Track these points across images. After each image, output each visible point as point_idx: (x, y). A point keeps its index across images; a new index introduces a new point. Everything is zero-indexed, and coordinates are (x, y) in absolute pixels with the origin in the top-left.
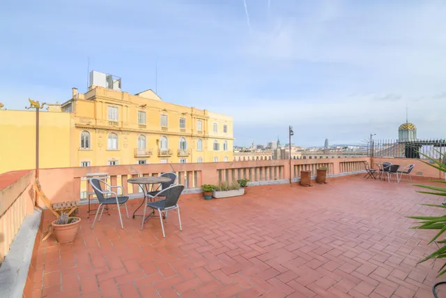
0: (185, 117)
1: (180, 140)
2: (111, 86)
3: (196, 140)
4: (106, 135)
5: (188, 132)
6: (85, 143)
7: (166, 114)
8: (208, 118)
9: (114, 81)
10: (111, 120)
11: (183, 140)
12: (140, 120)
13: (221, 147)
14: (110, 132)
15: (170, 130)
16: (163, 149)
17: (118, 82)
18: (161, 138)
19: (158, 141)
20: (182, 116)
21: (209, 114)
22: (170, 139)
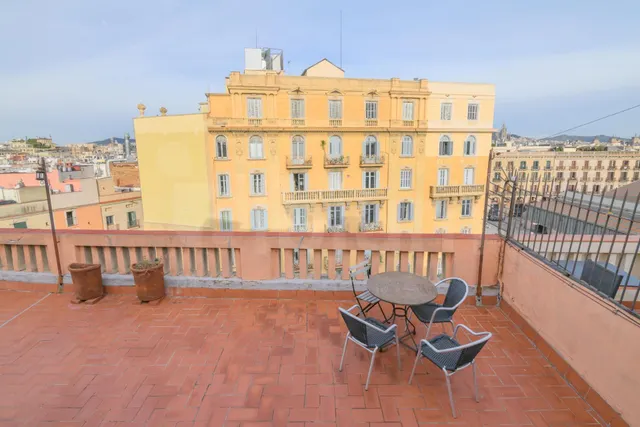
0: (375, 98)
1: (364, 140)
2: (269, 67)
3: (400, 139)
4: (246, 139)
5: (382, 124)
6: (222, 150)
7: (339, 98)
8: (428, 94)
9: (273, 57)
10: (252, 117)
11: (372, 140)
12: (296, 113)
13: (458, 148)
14: (251, 134)
15: (346, 124)
16: (336, 155)
17: (278, 59)
18: (328, 139)
19: (323, 143)
20: (369, 98)
21: (431, 87)
22: (346, 138)
